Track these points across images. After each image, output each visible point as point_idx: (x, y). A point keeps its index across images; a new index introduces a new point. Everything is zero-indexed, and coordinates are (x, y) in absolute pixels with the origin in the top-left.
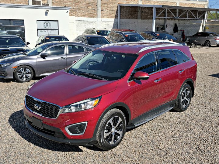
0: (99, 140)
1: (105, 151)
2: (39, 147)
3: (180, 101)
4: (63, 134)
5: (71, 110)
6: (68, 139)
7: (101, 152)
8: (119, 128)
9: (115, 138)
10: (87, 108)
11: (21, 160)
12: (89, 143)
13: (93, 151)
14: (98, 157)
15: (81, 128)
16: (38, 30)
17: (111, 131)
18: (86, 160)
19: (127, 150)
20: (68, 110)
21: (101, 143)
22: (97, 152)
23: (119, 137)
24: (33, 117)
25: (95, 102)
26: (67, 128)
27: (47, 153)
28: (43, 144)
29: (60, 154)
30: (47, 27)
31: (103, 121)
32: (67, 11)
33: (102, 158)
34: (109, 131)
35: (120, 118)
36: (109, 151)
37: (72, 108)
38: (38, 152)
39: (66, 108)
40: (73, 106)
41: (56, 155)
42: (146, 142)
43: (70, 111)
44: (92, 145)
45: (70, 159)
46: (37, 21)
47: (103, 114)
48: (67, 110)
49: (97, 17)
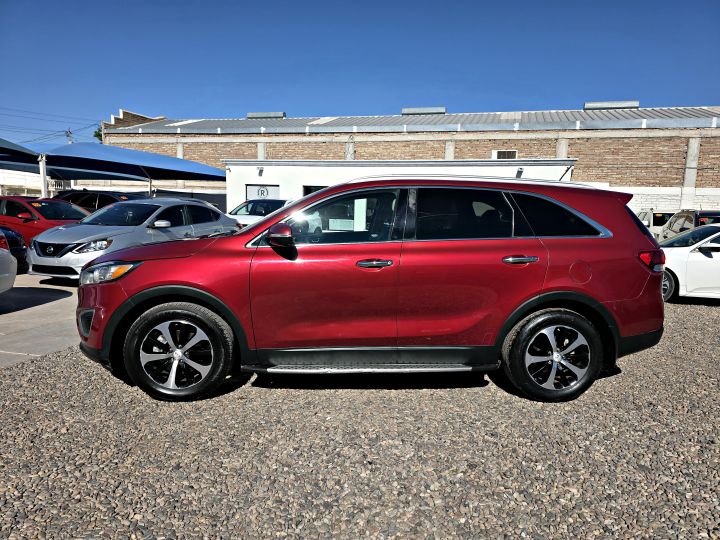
25: (117, 270)
35: (200, 331)
49: (682, 184)
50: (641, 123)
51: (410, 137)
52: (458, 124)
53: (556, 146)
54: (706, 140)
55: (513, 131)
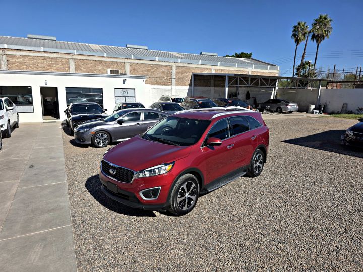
0: (173, 206)
1: (178, 216)
3: (253, 166)
4: (137, 198)
5: (145, 175)
6: (141, 203)
7: (174, 217)
8: (193, 194)
9: (189, 203)
10: (161, 173)
11: (96, 224)
14: (171, 222)
15: (155, 193)
16: (115, 97)
17: (185, 197)
19: (201, 215)
20: (143, 175)
21: (174, 208)
22: (171, 217)
23: (192, 202)
24: (109, 181)
25: (169, 167)
26: (141, 192)
27: (121, 218)
30: (124, 95)
31: (176, 186)
32: (143, 79)
33: (176, 223)
34: (183, 196)
35: (193, 183)
36: (182, 216)
38: (113, 217)
39: (141, 173)
40: (147, 171)
41: (130, 220)
42: (219, 207)
44: (166, 210)
45: (144, 223)
46: (116, 89)
48: (141, 175)
49: (171, 84)
50: (156, 59)
51: (46, 55)
52: (74, 50)
53: (124, 66)
54: (178, 67)
55: (104, 57)
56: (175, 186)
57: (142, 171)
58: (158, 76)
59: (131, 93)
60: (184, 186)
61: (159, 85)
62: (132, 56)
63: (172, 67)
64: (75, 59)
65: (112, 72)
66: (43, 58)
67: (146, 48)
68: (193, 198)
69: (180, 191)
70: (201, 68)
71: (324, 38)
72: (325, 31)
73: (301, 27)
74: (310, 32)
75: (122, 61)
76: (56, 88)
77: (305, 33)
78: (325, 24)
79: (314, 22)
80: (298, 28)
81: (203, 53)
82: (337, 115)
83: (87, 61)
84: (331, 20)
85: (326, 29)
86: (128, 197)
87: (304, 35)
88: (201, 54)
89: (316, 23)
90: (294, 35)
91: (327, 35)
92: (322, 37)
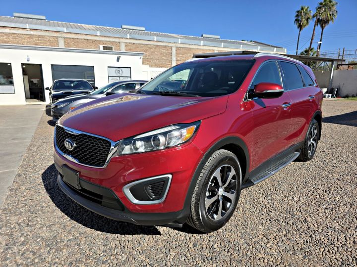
0: (196, 214)
1: (205, 233)
2: (77, 224)
3: (308, 144)
4: (118, 201)
5: (137, 149)
6: (130, 212)
7: (198, 237)
8: (231, 188)
9: (224, 208)
10: (171, 145)
11: (34, 254)
12: (176, 222)
13: (181, 233)
14: (193, 249)
15: (158, 188)
16: (109, 77)
17: (218, 195)
18: (169, 258)
19: (248, 230)
20: (131, 149)
21: (198, 219)
22: (190, 235)
23: (229, 204)
25: (186, 133)
26: (127, 188)
27: (90, 238)
28: (87, 216)
29: (115, 239)
30: (119, 75)
31: (204, 173)
32: (140, 57)
33: (202, 251)
34: (214, 193)
35: (232, 169)
36: (212, 233)
37: (139, 144)
38: (73, 236)
39: (127, 145)
40: (141, 139)
41: (108, 243)
42: (277, 213)
43: (134, 151)
44: (182, 225)
45: (136, 253)
46: (109, 68)
47: (203, 158)
48: (127, 150)
50: (154, 38)
51: (32, 33)
52: (64, 27)
53: (119, 46)
54: (178, 48)
55: (97, 36)
56: (201, 175)
57: (130, 140)
58: (157, 57)
59: (126, 72)
60: (217, 174)
61: (157, 67)
62: (128, 35)
63: (172, 47)
64: (64, 38)
65: (105, 48)
66: (28, 36)
67: (144, 29)
68: (231, 196)
69: (210, 183)
70: (203, 50)
71: (328, 23)
72: (330, 14)
73: (304, 12)
74: (314, 16)
75: (117, 40)
76: (41, 65)
77: (309, 18)
78: (330, 8)
79: (318, 5)
80: (301, 13)
81: (204, 35)
82: (353, 98)
83: (78, 40)
84: (336, 4)
85: (331, 13)
86: (101, 197)
87: (307, 20)
88: (202, 36)
89: (321, 7)
90: (297, 20)
91: (332, 19)
92: (327, 21)
